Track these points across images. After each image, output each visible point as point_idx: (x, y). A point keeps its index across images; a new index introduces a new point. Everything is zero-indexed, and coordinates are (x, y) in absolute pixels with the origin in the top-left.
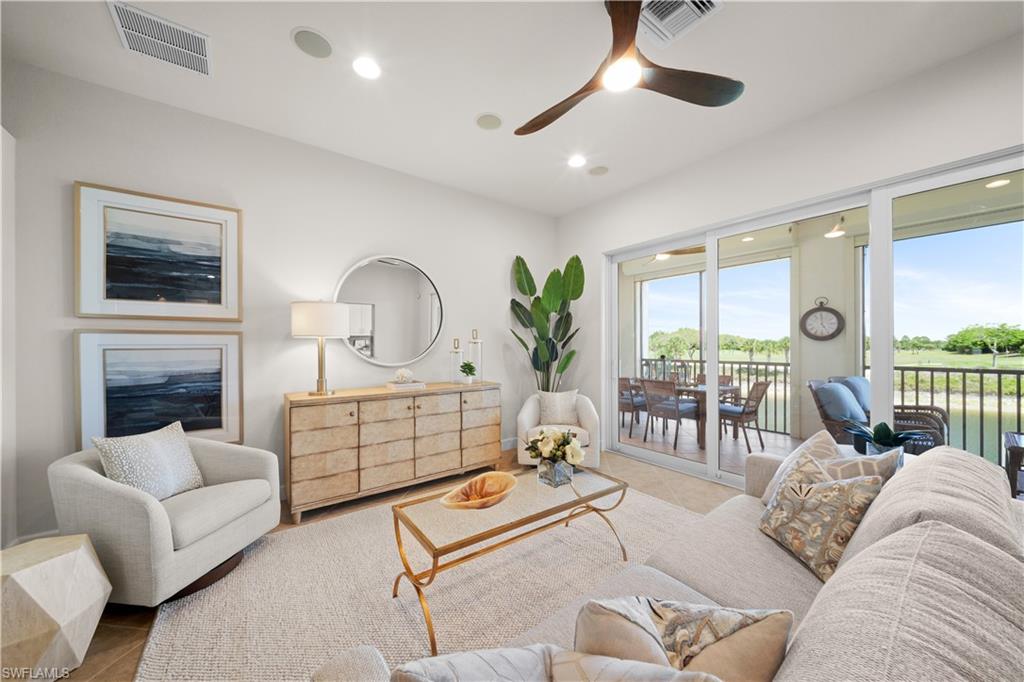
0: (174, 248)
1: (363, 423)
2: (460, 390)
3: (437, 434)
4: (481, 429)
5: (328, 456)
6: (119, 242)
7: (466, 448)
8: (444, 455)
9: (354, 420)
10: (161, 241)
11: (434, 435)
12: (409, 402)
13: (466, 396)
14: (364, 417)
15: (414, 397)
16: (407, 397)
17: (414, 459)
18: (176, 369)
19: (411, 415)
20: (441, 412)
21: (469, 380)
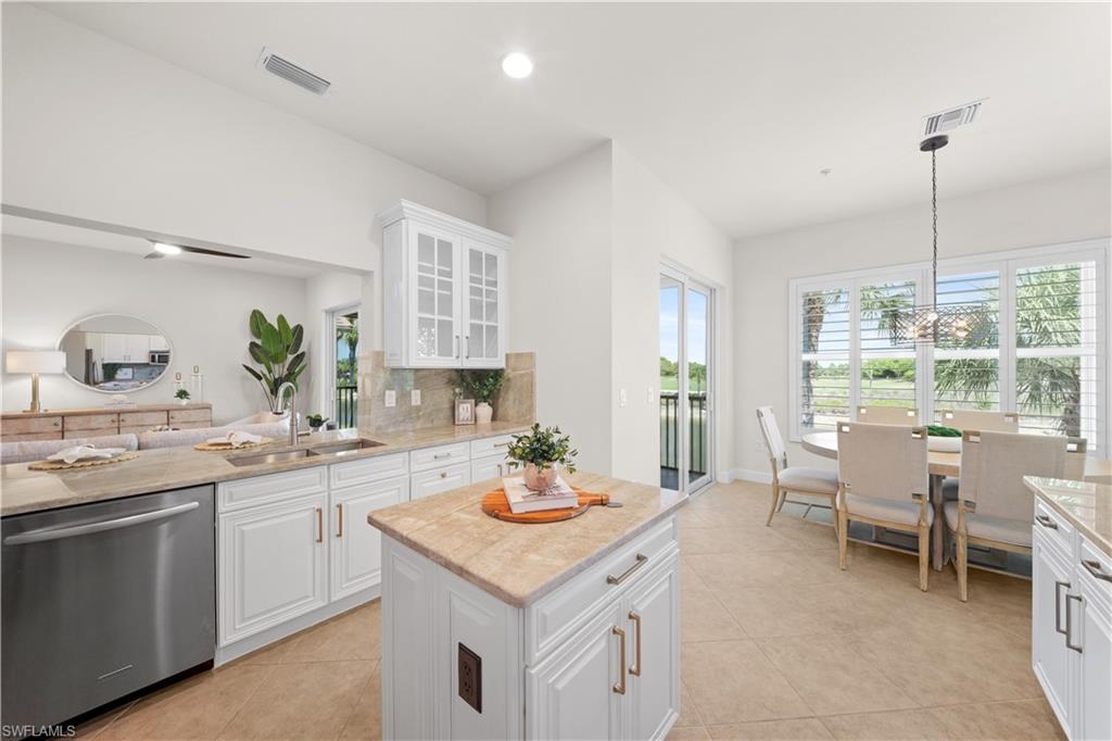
1: (67, 430)
2: (167, 409)
9: (59, 428)
12: (115, 417)
14: (69, 426)
15: (120, 414)
16: (112, 414)
19: (115, 426)
20: (146, 424)
21: (184, 402)
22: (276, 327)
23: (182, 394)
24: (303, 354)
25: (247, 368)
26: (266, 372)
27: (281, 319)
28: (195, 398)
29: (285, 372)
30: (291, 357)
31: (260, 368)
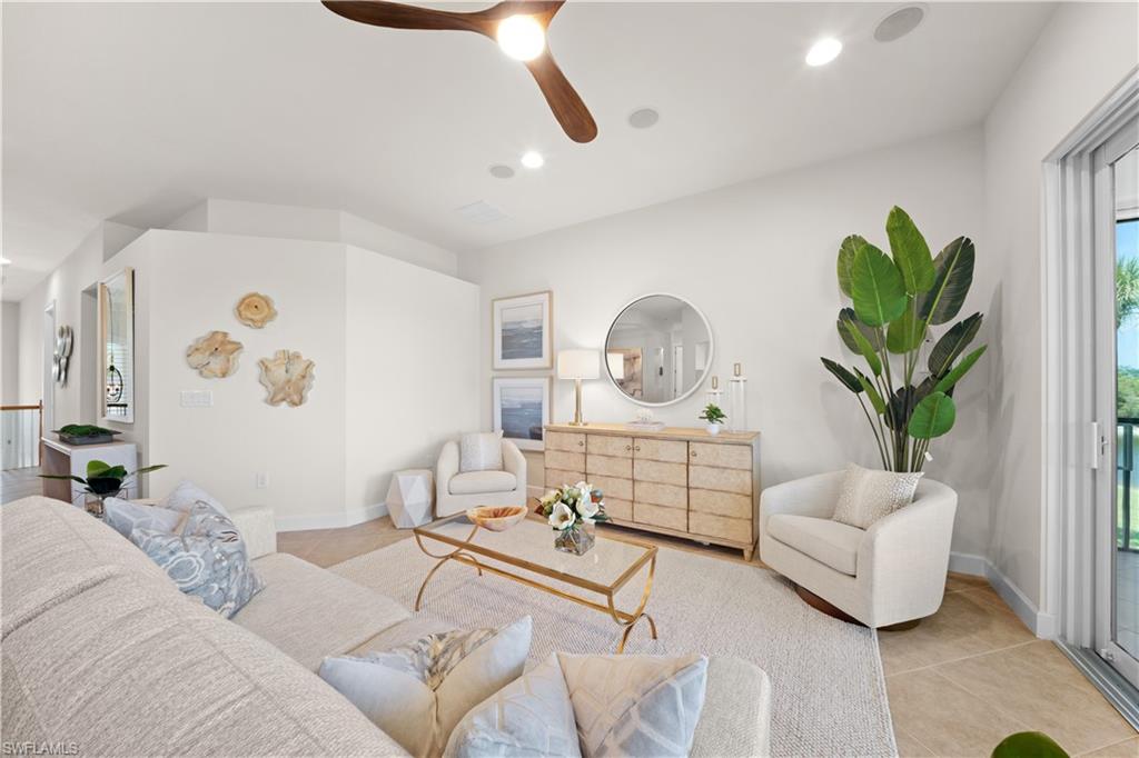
0: (525, 326)
1: (590, 454)
2: (688, 438)
3: (658, 483)
4: (717, 494)
5: (565, 474)
6: (509, 327)
7: (695, 511)
8: (667, 509)
9: (583, 449)
10: (520, 323)
11: (654, 483)
12: (629, 442)
13: (694, 447)
14: (591, 448)
15: (633, 438)
16: (626, 436)
17: (633, 502)
18: (527, 400)
19: (630, 456)
20: (662, 459)
21: (714, 428)
22: (887, 250)
23: (713, 414)
24: (975, 319)
25: (830, 365)
26: (868, 372)
27: (900, 224)
28: (733, 422)
29: (922, 372)
30: (938, 332)
31: (856, 363)
